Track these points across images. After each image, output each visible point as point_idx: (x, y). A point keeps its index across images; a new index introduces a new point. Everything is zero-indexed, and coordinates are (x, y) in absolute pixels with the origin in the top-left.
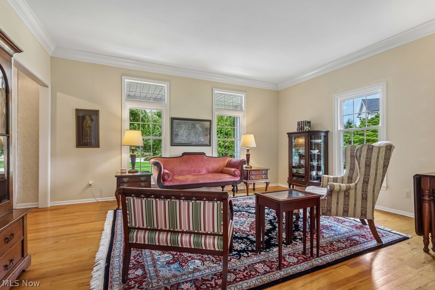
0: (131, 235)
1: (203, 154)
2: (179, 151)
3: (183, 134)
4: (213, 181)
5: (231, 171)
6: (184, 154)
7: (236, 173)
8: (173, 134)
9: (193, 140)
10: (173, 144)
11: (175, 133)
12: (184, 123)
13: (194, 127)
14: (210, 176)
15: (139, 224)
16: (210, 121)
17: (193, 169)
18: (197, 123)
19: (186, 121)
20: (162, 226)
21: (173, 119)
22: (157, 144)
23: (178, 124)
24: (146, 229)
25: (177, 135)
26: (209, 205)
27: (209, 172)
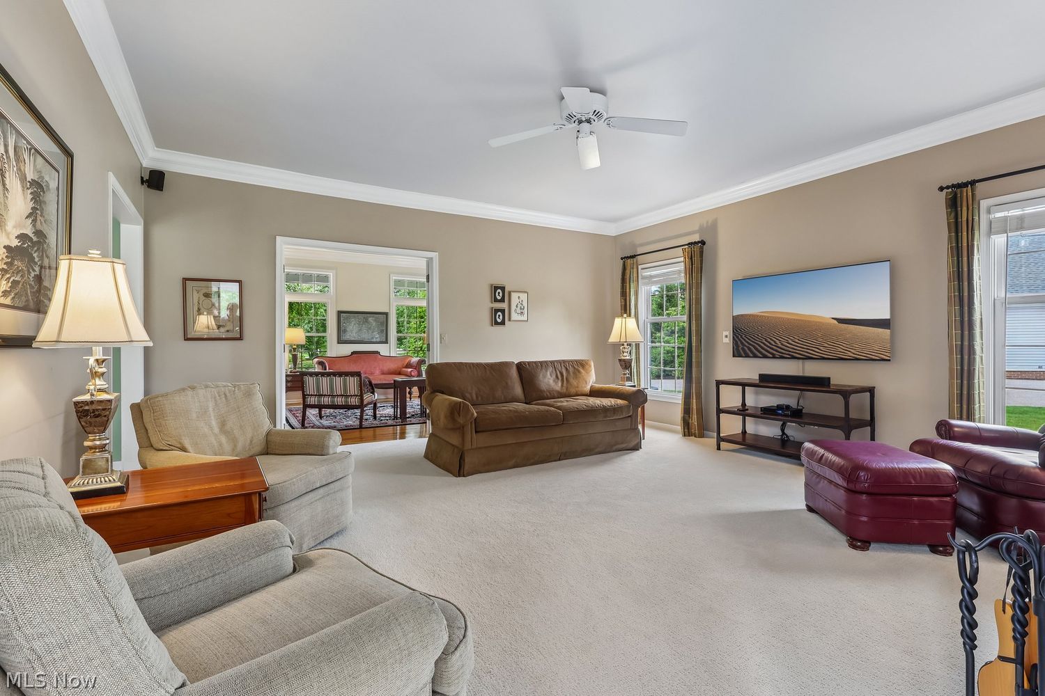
0: (306, 400)
1: (378, 353)
2: (347, 349)
3: (352, 330)
4: (384, 382)
5: (407, 371)
6: (353, 353)
7: (413, 374)
8: (340, 330)
9: (365, 336)
10: (340, 341)
11: (342, 328)
12: (354, 317)
13: (366, 321)
14: (382, 376)
15: (312, 393)
16: (386, 314)
17: (364, 369)
18: (370, 317)
19: (356, 315)
20: (325, 393)
21: (340, 313)
22: (320, 342)
23: (347, 318)
24: (316, 395)
25: (345, 331)
26: (352, 379)
27: (383, 373)
